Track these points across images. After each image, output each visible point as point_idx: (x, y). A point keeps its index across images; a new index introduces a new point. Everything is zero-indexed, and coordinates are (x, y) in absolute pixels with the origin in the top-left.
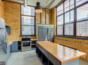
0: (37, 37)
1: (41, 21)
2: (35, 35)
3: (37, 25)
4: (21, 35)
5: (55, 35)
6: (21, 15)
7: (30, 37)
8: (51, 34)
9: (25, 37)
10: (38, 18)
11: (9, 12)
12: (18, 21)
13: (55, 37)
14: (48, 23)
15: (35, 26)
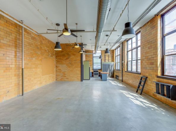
0: (102, 70)
1: (105, 59)
2: (101, 69)
3: (102, 63)
4: (93, 69)
5: (115, 69)
6: (93, 57)
7: (98, 70)
8: (111, 69)
9: (95, 70)
10: (103, 58)
11: (87, 57)
12: (91, 61)
13: (115, 71)
14: (110, 61)
15: (101, 63)
